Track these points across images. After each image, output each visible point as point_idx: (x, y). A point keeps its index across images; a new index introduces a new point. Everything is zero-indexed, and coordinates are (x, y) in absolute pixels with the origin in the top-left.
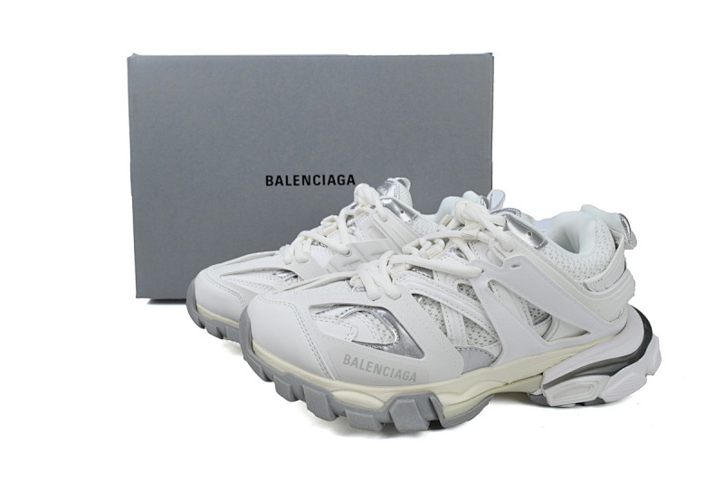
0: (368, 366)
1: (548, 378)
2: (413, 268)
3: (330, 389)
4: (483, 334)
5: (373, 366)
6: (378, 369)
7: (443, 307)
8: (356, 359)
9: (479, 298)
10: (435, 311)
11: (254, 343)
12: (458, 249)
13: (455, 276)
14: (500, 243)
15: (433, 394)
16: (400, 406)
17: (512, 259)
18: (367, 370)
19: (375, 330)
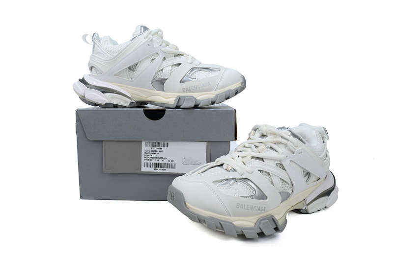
0: (248, 207)
1: (308, 201)
2: (253, 158)
3: (231, 221)
4: (287, 185)
5: (249, 206)
6: (252, 208)
7: (271, 175)
8: (242, 205)
9: (286, 169)
10: (268, 177)
11: (187, 204)
12: (271, 147)
13: (275, 160)
14: (293, 144)
15: (273, 216)
16: (264, 224)
17: (299, 150)
18: (247, 209)
19: (246, 189)
